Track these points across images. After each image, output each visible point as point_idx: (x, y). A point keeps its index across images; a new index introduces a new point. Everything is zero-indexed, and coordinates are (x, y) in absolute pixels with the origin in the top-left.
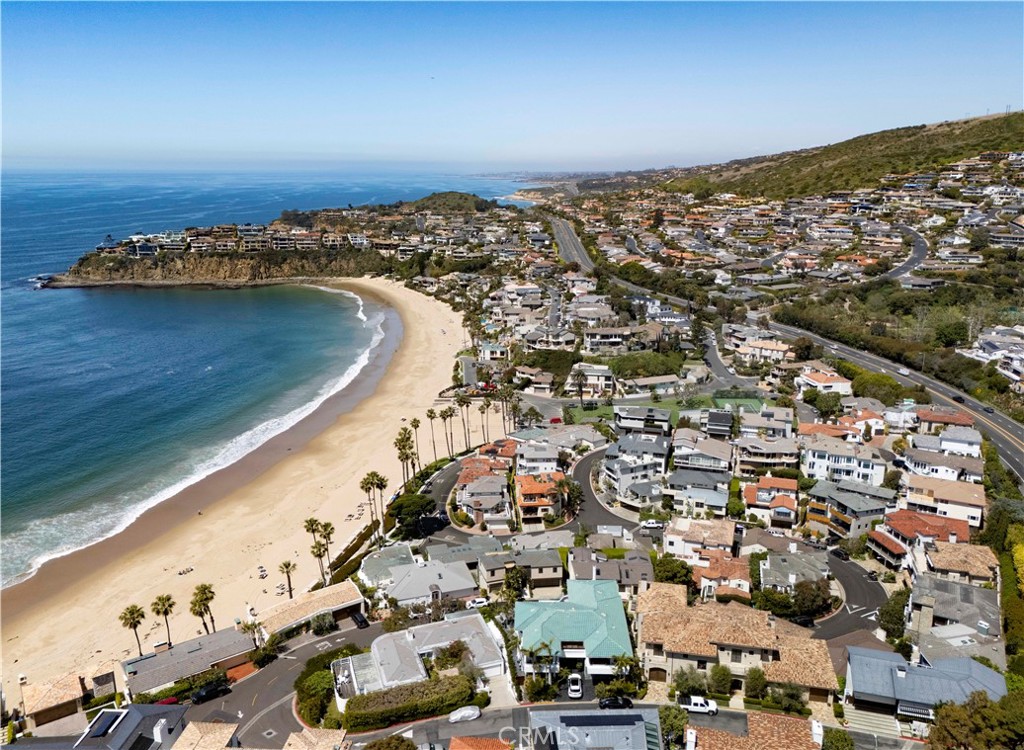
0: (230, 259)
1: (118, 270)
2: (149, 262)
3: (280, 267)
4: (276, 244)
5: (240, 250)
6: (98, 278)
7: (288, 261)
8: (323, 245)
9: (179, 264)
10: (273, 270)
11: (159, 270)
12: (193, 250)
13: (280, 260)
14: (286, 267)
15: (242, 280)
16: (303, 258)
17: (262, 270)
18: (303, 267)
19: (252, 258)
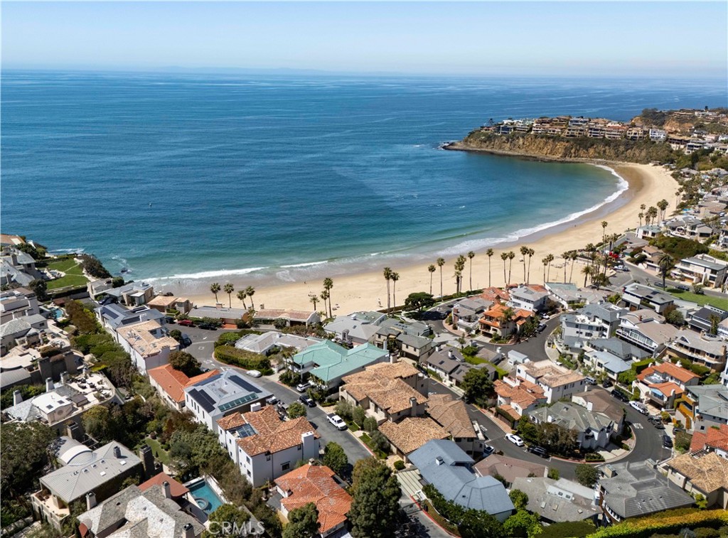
0: (554, 141)
1: (485, 142)
2: (504, 138)
3: (587, 150)
4: (591, 133)
5: (562, 135)
6: (474, 146)
7: (595, 146)
8: (626, 136)
9: (521, 141)
10: (581, 152)
11: (508, 145)
12: (532, 132)
13: (588, 145)
14: (591, 151)
15: (557, 156)
16: (606, 145)
17: (573, 151)
18: (604, 151)
19: (568, 142)
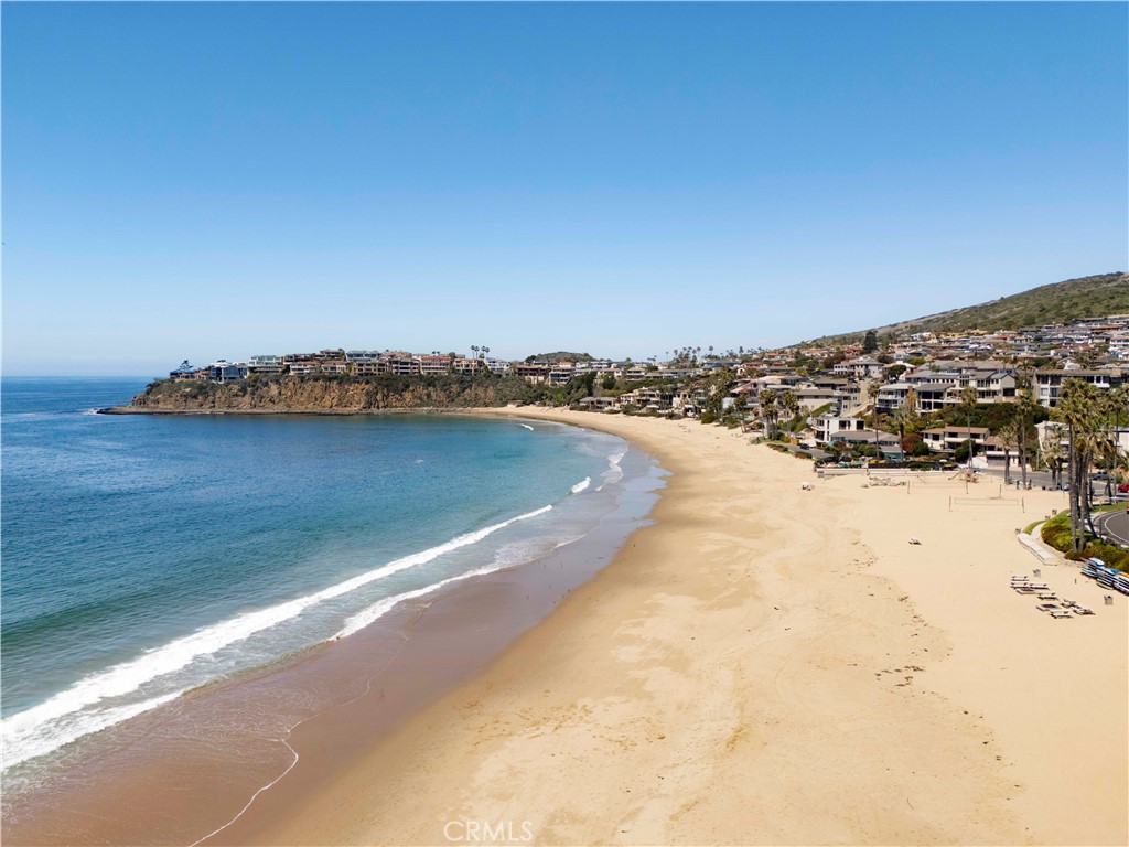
0: (340, 383)
1: (195, 397)
2: (235, 388)
3: (401, 395)
4: (396, 368)
5: (352, 374)
6: (169, 406)
7: (411, 388)
8: (454, 371)
9: (274, 390)
10: (392, 399)
11: (247, 398)
12: (292, 373)
13: (401, 386)
14: (408, 396)
15: (354, 409)
16: (429, 385)
17: (379, 397)
18: (429, 395)
19: (367, 383)
